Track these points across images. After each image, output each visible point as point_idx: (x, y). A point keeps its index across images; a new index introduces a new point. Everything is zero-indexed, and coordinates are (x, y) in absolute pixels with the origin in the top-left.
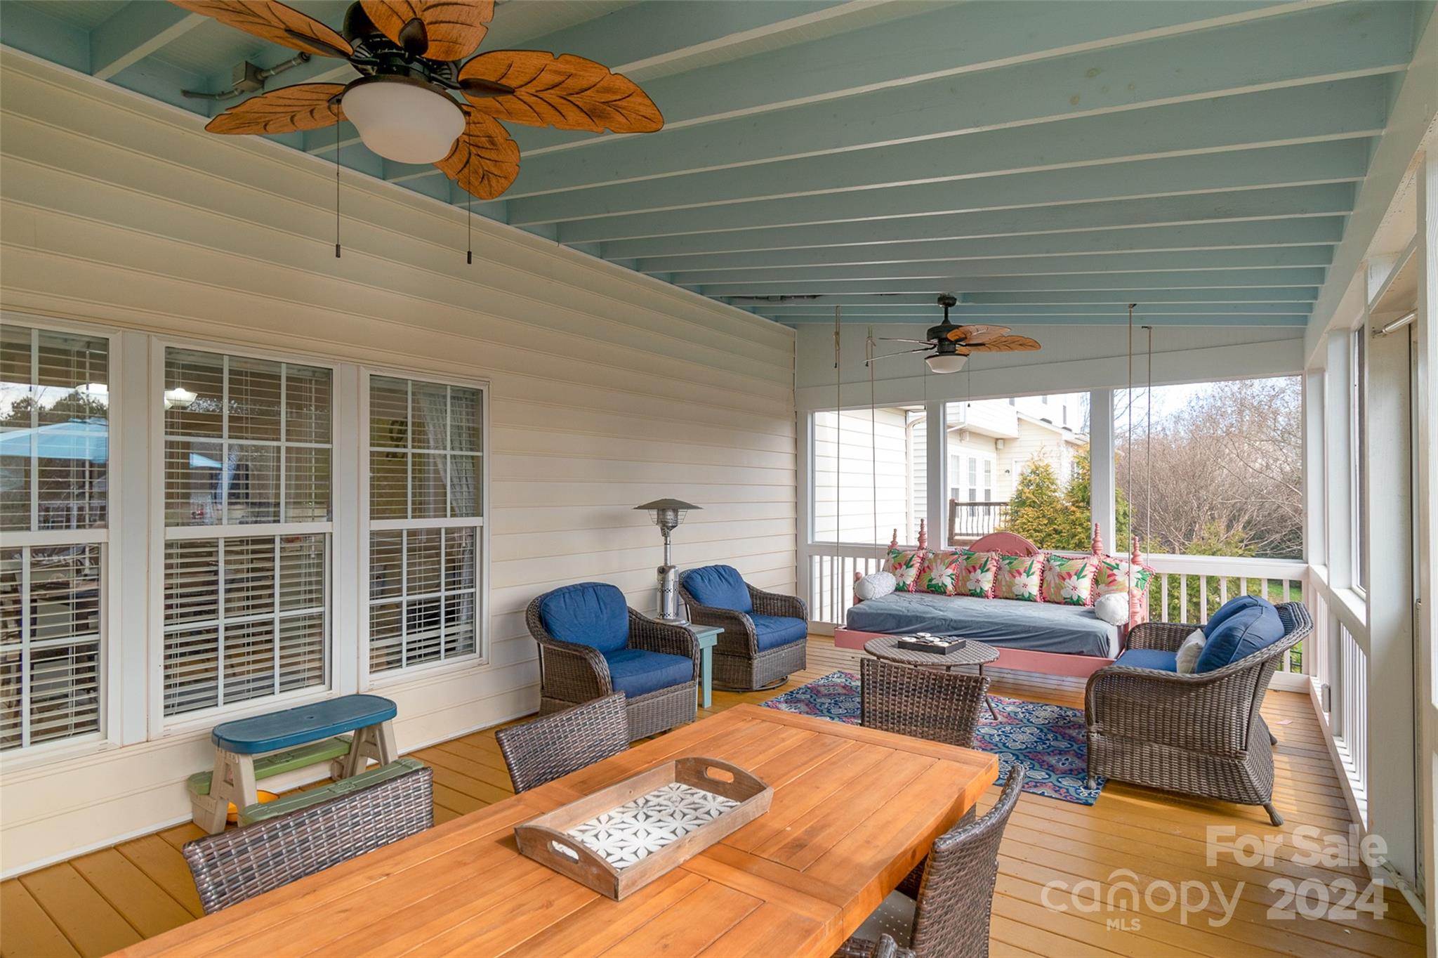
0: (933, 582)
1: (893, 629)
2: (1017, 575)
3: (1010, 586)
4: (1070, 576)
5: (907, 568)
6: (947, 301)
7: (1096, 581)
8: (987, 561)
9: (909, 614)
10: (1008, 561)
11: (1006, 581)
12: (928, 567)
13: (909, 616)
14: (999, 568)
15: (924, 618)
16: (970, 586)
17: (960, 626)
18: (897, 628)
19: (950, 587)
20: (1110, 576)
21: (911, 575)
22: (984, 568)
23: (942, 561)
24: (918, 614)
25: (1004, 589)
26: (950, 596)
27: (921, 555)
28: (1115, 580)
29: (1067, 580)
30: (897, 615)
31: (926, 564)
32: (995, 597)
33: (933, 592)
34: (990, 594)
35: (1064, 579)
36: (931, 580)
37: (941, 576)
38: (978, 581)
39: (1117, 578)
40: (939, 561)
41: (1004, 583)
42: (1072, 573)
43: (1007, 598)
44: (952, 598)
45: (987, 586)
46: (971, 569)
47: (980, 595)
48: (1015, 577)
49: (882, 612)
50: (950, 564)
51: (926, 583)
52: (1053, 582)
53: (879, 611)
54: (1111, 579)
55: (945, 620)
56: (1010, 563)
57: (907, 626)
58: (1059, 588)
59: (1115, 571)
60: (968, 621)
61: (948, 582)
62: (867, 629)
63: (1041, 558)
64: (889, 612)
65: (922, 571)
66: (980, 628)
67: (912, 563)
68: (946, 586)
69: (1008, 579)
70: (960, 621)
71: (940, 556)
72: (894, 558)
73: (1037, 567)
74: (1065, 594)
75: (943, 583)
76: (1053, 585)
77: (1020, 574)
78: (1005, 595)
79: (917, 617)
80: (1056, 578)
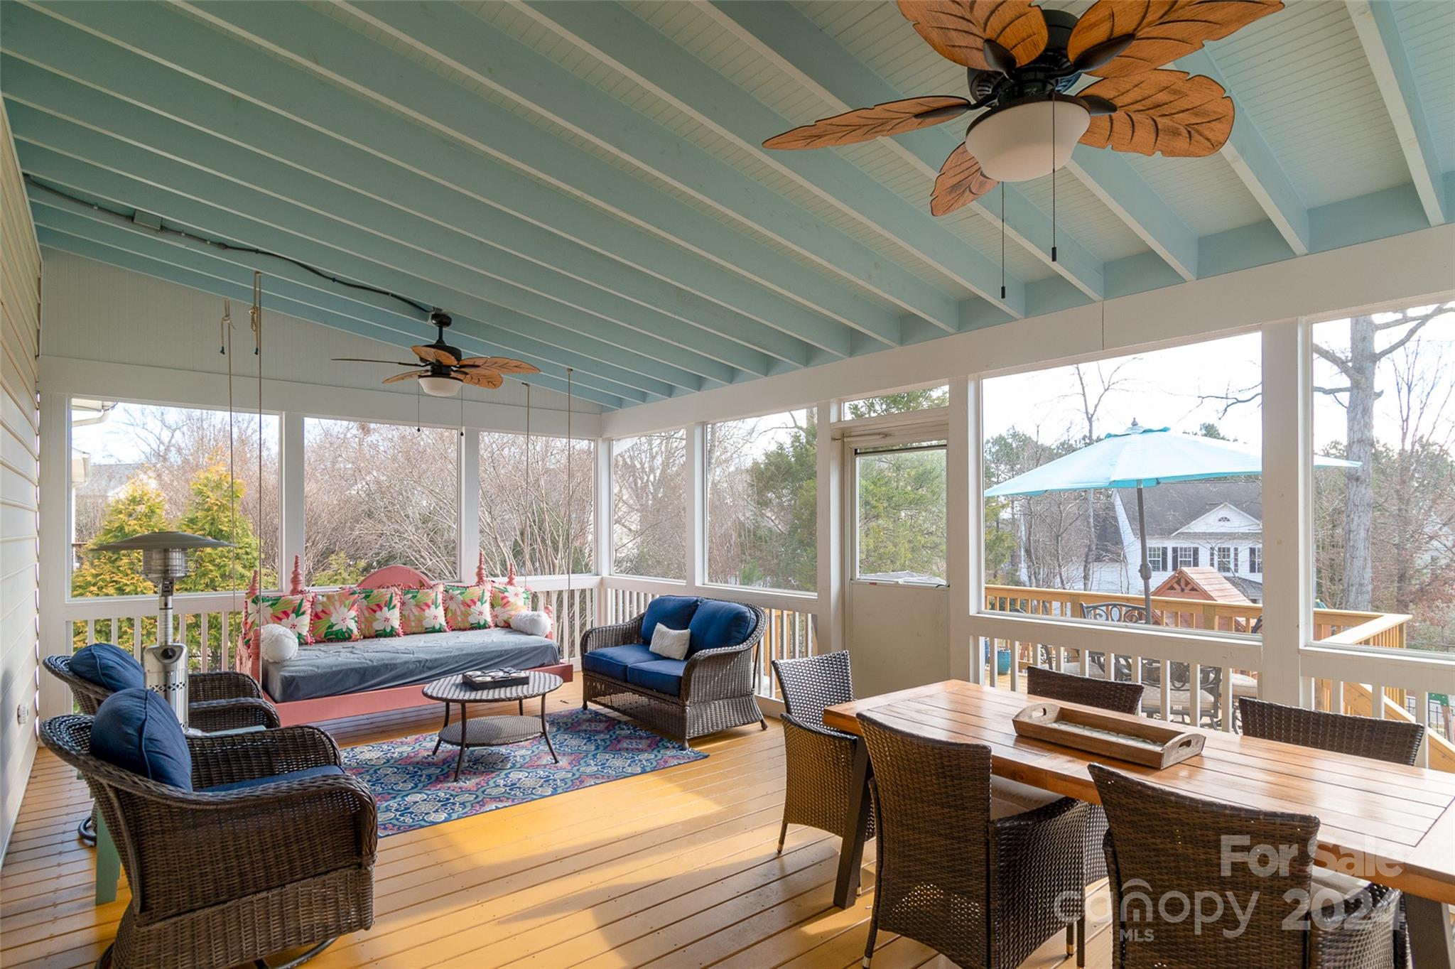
0: (335, 628)
1: (355, 686)
2: (424, 607)
3: (420, 620)
4: (474, 603)
5: (297, 617)
6: (445, 320)
7: (492, 606)
8: (391, 597)
9: (375, 664)
10: (410, 595)
11: (415, 616)
12: (323, 611)
13: (377, 667)
14: (403, 604)
15: (395, 665)
16: (378, 626)
17: (435, 665)
18: (360, 683)
19: (355, 631)
20: (503, 599)
21: (305, 622)
22: (389, 604)
23: (342, 603)
24: (387, 662)
25: (413, 624)
26: (357, 640)
27: (311, 600)
28: (508, 602)
29: (473, 607)
30: (360, 668)
31: (319, 609)
32: (406, 634)
33: (330, 640)
34: (401, 631)
35: (469, 606)
36: (331, 626)
37: (344, 620)
38: (387, 620)
39: (510, 599)
40: (337, 604)
41: (412, 618)
42: (476, 600)
43: (414, 633)
44: (359, 642)
45: (396, 623)
46: (375, 608)
47: (392, 634)
48: (424, 610)
49: (339, 668)
50: (353, 605)
51: (323, 630)
52: (458, 610)
53: (334, 669)
54: (505, 601)
55: (420, 662)
56: (414, 597)
57: (373, 679)
58: (466, 615)
59: (506, 594)
60: (444, 658)
61: (353, 626)
62: (318, 694)
63: (441, 588)
64: (349, 667)
65: (316, 616)
66: (457, 662)
67: (302, 610)
68: (351, 631)
69: (417, 613)
70: (436, 660)
71: (336, 598)
72: (271, 606)
73: (440, 597)
74: (472, 620)
75: (348, 628)
76: (459, 613)
77: (429, 607)
78: (414, 630)
79: (387, 665)
80: (461, 606)
